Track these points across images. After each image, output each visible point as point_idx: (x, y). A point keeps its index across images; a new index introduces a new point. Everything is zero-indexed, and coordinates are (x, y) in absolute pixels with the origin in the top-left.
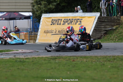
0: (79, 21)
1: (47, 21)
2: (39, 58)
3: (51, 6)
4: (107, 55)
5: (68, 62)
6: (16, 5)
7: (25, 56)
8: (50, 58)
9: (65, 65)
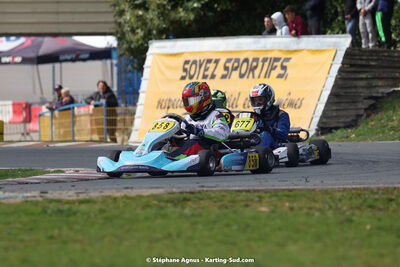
0: (278, 64)
1: (170, 68)
2: (126, 197)
3: (181, 13)
4: (366, 186)
5: (226, 211)
6: (61, 10)
7: (78, 193)
8: (166, 197)
9: (214, 222)
